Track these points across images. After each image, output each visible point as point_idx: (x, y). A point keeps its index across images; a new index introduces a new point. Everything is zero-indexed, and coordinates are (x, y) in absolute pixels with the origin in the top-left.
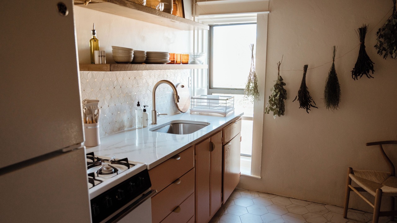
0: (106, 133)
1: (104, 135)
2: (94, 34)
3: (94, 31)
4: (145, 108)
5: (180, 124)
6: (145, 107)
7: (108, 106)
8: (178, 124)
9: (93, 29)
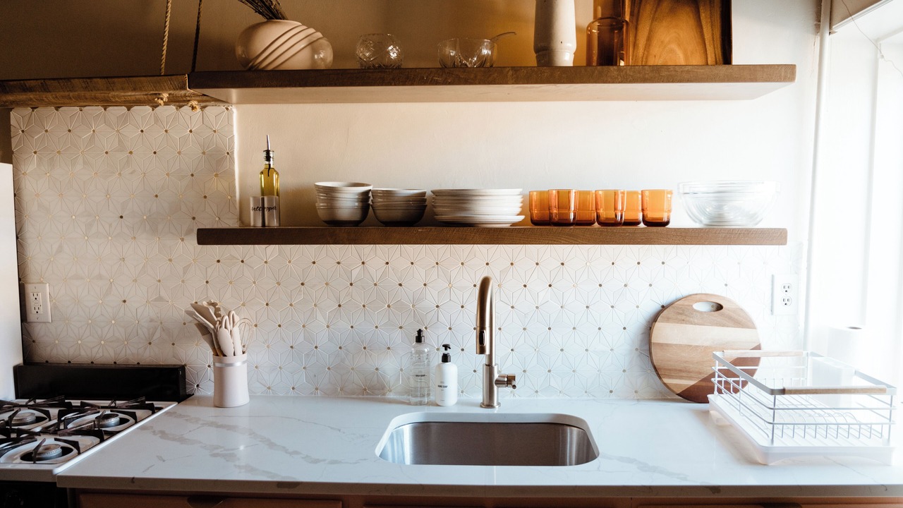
0: (317, 389)
1: (312, 393)
2: (268, 158)
3: (268, 152)
4: (446, 352)
5: (568, 429)
6: (446, 349)
7: (328, 327)
8: (561, 428)
9: (266, 149)
